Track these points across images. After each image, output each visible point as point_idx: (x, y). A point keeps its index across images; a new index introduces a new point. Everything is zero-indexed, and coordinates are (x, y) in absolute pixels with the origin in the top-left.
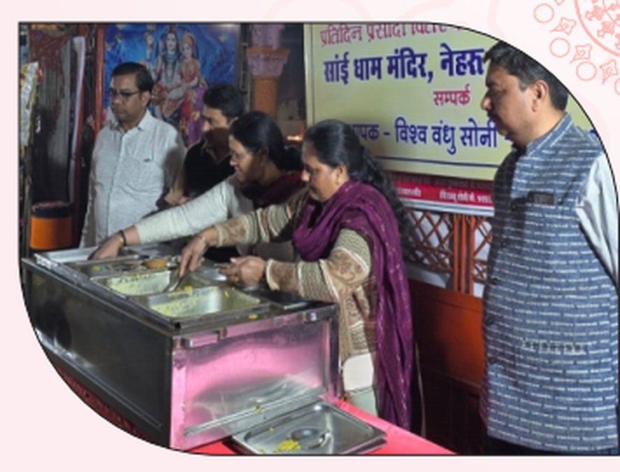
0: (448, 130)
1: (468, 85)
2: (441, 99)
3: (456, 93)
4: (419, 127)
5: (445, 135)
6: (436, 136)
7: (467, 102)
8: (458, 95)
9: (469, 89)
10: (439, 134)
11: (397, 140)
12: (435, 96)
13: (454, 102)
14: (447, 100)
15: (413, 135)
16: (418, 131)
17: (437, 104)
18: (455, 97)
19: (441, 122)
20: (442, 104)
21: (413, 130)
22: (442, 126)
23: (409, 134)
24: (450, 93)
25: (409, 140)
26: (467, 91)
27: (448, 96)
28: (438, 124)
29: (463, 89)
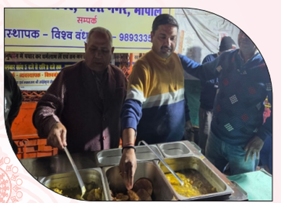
0: (84, 34)
1: (96, 16)
2: (81, 21)
3: (89, 19)
4: (67, 32)
5: (83, 36)
6: (78, 36)
7: (96, 22)
8: (91, 20)
9: (97, 17)
10: (80, 35)
11: (53, 38)
12: (78, 19)
13: (89, 22)
14: (84, 21)
15: (63, 36)
16: (67, 34)
17: (79, 22)
18: (89, 20)
19: (81, 30)
20: (82, 23)
21: (64, 33)
22: (82, 32)
23: (61, 35)
24: (87, 18)
25: (61, 37)
26: (96, 18)
27: (86, 20)
28: (79, 31)
29: (94, 17)
